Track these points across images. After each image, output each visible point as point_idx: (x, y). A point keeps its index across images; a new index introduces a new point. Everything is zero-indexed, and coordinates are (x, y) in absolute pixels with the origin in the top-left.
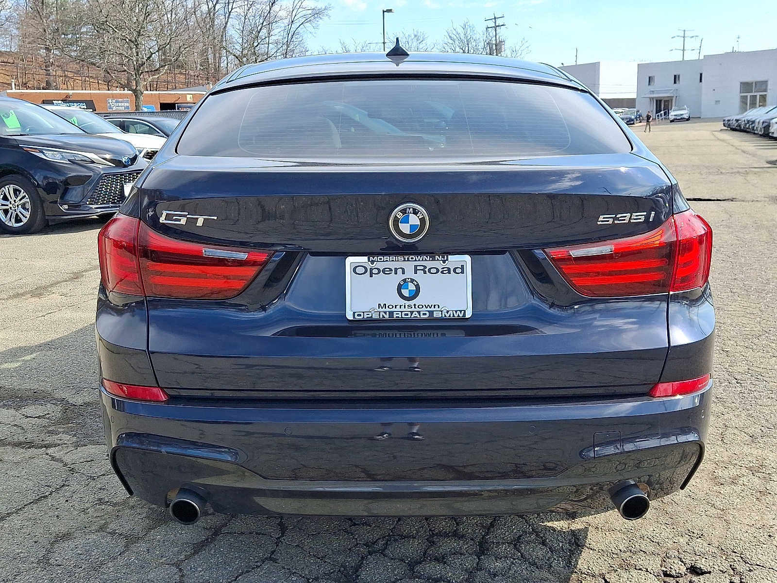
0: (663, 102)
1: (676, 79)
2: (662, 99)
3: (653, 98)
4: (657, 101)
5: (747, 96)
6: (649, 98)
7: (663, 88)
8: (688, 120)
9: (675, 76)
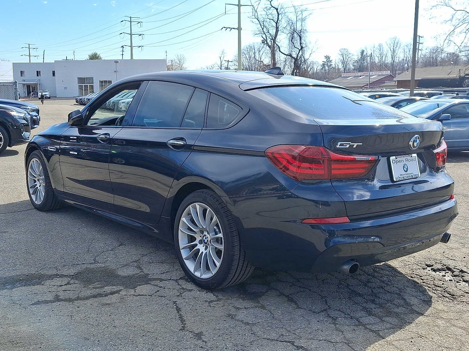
0: (31, 87)
1: (38, 73)
2: (30, 85)
3: (25, 84)
4: (27, 86)
5: (82, 85)
6: (23, 84)
7: (31, 78)
8: (49, 98)
9: (37, 72)
